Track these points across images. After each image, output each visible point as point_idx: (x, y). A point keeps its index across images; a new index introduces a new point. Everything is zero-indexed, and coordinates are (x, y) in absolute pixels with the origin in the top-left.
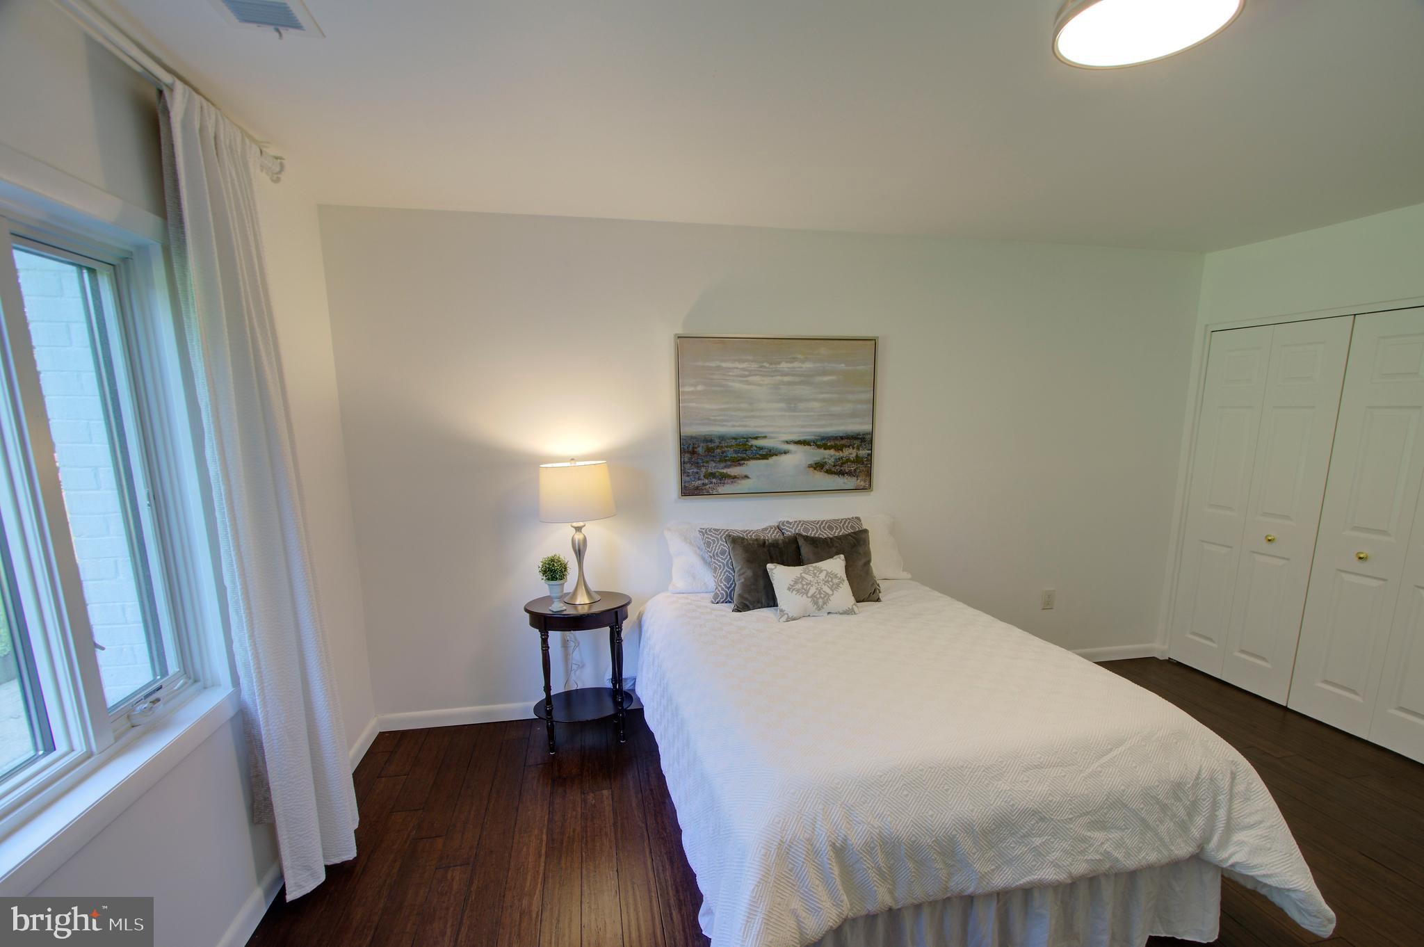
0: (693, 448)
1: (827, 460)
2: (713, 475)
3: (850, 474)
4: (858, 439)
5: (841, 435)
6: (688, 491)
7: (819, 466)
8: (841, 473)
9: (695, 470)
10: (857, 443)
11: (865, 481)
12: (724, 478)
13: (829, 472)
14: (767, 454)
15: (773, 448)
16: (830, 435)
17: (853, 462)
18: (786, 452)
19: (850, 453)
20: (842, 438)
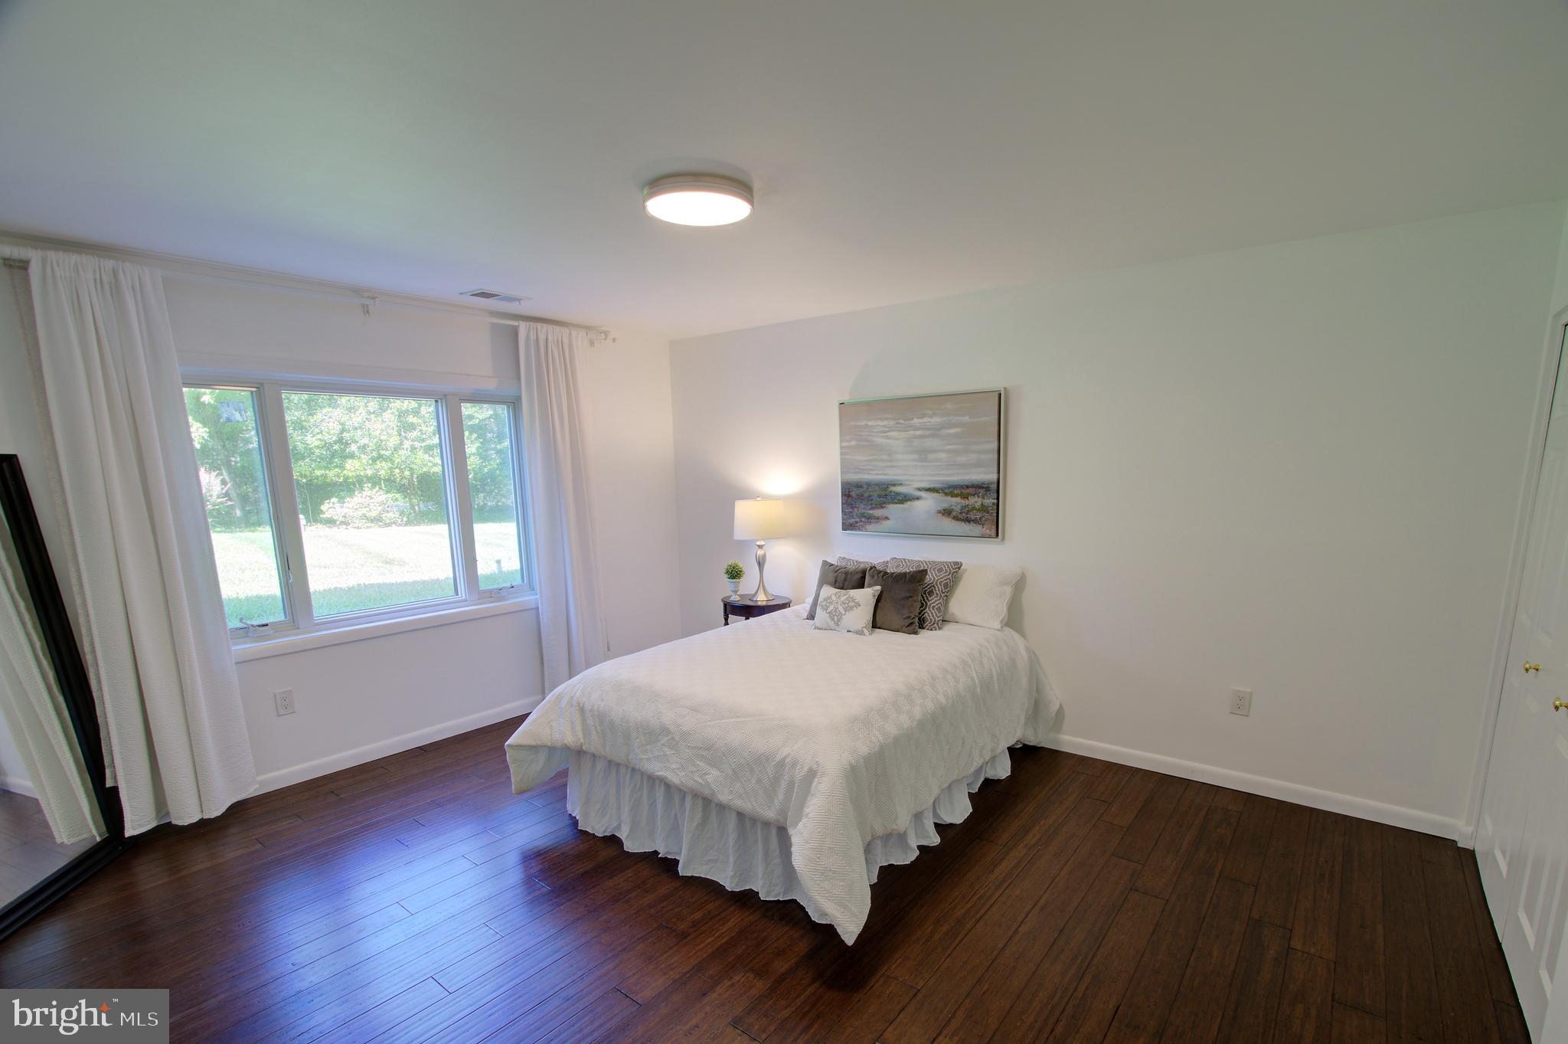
0: (849, 492)
1: (953, 507)
2: (863, 515)
3: (975, 521)
4: (983, 488)
5: (967, 484)
6: (846, 527)
7: (947, 512)
8: (968, 520)
9: (850, 510)
10: (982, 491)
11: (990, 530)
12: (870, 519)
13: (956, 518)
14: (905, 499)
15: (908, 494)
16: (957, 484)
17: (979, 510)
18: (918, 498)
19: (975, 501)
20: (967, 487)
